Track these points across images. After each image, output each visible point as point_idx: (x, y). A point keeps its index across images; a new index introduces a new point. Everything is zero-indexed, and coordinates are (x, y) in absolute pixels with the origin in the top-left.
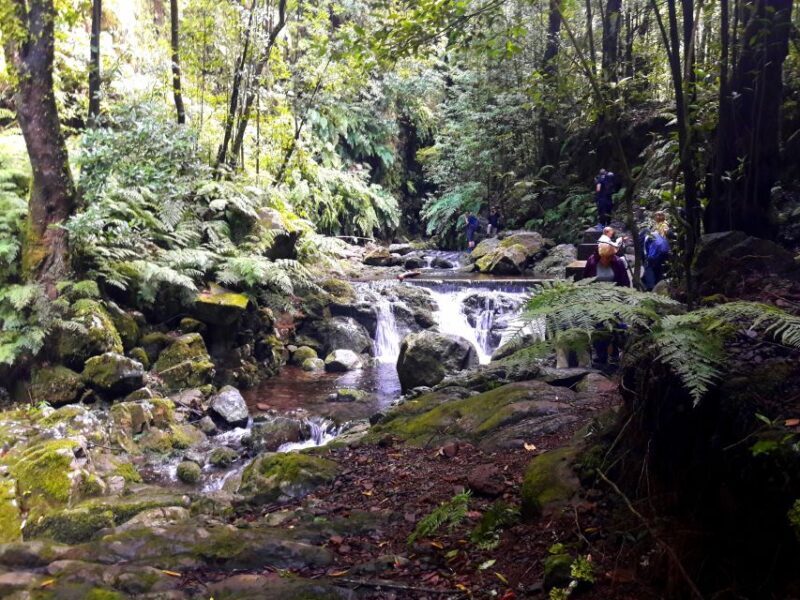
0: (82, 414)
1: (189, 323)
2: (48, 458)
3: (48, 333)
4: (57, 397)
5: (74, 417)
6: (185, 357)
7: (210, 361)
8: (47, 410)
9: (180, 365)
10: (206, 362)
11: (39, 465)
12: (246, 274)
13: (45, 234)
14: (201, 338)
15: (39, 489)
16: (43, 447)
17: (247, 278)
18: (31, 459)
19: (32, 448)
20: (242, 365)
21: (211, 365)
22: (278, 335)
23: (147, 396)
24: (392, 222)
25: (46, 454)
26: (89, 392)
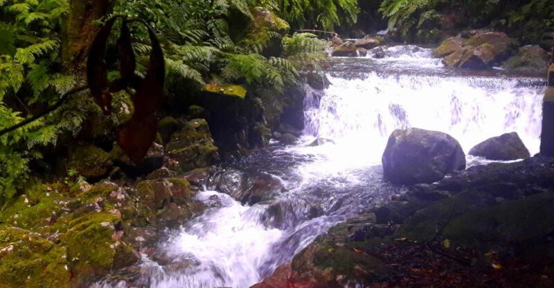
0: (116, 190)
1: (196, 110)
2: (94, 229)
3: (85, 118)
4: (91, 173)
5: (110, 192)
6: (193, 140)
7: (214, 144)
8: (84, 185)
9: (189, 148)
10: (210, 146)
11: (85, 235)
12: (246, 72)
13: (84, 29)
14: (206, 123)
15: (84, 257)
16: (88, 219)
17: (246, 75)
18: (79, 229)
19: (78, 219)
20: (238, 148)
21: (215, 148)
22: (266, 122)
23: (166, 175)
24: (351, 19)
25: (92, 226)
26: (116, 169)
